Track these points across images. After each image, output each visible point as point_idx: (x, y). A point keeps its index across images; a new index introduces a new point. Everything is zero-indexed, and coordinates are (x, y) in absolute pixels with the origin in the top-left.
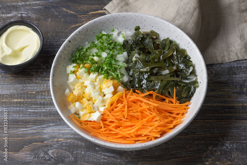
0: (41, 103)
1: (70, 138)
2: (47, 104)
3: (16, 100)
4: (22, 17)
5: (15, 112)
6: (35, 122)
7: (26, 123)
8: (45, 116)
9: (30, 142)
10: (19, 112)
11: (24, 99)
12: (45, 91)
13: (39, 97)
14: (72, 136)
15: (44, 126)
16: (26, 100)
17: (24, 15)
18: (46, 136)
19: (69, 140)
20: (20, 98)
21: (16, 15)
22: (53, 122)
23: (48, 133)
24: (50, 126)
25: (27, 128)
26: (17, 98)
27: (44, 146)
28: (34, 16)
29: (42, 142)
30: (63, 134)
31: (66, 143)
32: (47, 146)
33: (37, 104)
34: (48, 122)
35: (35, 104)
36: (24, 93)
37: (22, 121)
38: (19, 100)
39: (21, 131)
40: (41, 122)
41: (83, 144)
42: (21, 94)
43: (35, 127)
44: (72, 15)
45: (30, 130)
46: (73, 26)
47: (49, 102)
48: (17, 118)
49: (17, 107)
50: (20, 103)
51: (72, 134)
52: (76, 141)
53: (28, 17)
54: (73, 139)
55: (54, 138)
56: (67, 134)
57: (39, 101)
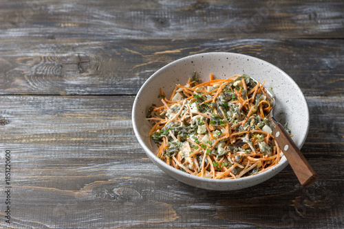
0: (103, 142)
1: (137, 177)
2: (111, 143)
3: (74, 139)
4: (79, 57)
5: (75, 151)
6: (97, 161)
7: (86, 162)
8: (108, 155)
9: (92, 180)
10: (79, 151)
11: (83, 137)
12: (107, 130)
13: (101, 136)
14: (140, 174)
15: (108, 164)
16: (86, 139)
17: (81, 55)
18: (111, 175)
19: (137, 179)
20: (79, 137)
21: (73, 55)
22: (118, 161)
23: (112, 171)
24: (115, 165)
25: (88, 166)
26: (76, 137)
27: (108, 185)
28: (92, 56)
29: (106, 180)
30: (129, 172)
31: (133, 181)
32: (111, 184)
33: (99, 143)
34: (113, 160)
35: (96, 143)
36: (84, 132)
37: (82, 159)
38: (78, 139)
39: (82, 169)
40: (104, 161)
41: (153, 182)
42: (80, 133)
43: (97, 166)
44: (135, 55)
45: (92, 168)
46: (137, 66)
47: (112, 141)
48: (77, 157)
49: (76, 146)
50: (79, 142)
51: (140, 173)
52: (144, 180)
53: (87, 57)
54: (141, 177)
55: (120, 176)
56: (134, 172)
57: (100, 140)
